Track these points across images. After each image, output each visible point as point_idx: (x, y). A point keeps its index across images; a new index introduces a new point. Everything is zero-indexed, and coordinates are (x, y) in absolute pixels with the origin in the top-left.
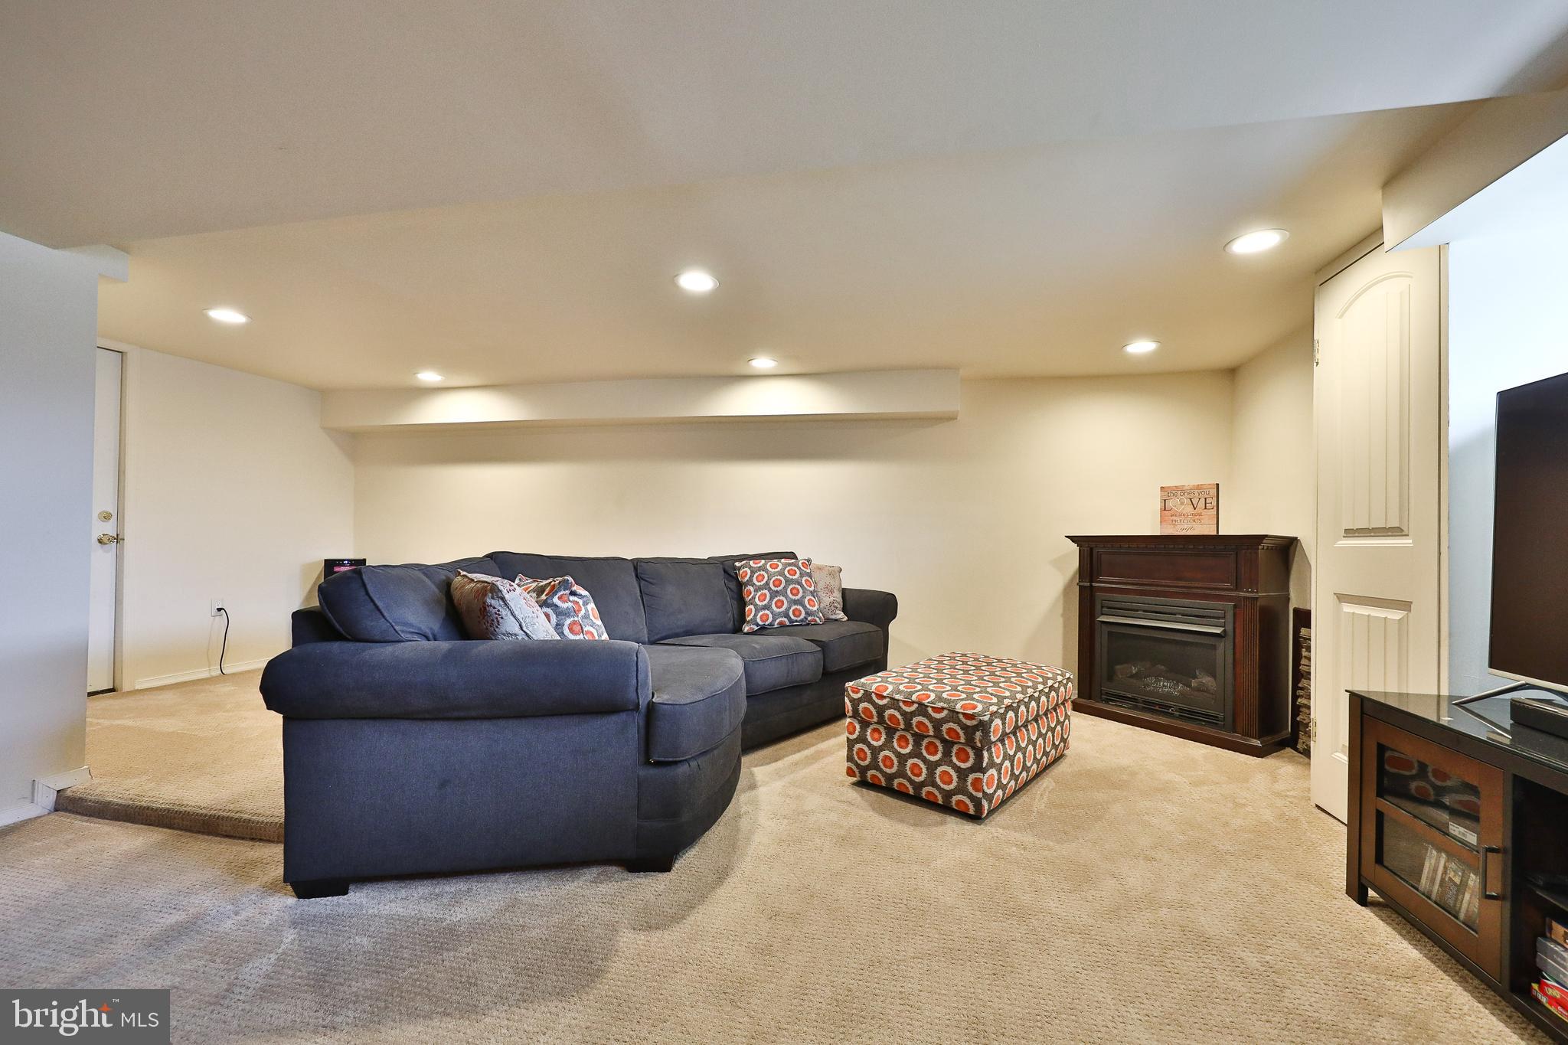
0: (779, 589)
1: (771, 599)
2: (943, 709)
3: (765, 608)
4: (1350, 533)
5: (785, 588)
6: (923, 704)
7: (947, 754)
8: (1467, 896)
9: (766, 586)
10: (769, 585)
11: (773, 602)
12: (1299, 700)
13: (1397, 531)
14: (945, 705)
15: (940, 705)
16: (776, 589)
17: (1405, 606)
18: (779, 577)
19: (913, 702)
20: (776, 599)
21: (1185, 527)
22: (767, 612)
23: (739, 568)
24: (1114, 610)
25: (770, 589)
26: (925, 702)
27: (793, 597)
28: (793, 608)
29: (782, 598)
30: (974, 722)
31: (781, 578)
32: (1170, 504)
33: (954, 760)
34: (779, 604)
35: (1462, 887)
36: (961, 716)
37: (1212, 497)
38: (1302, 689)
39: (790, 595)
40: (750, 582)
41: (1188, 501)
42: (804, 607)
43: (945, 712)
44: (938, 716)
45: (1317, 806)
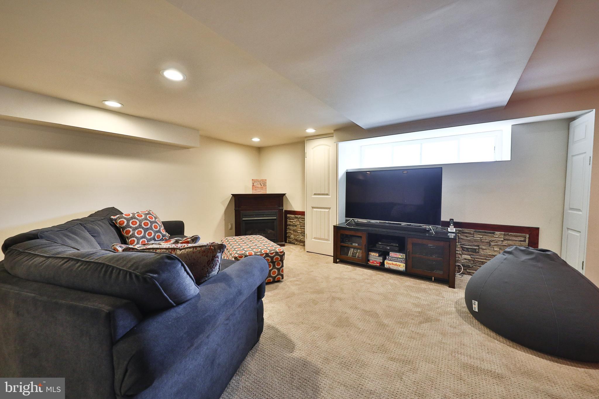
0: (148, 227)
1: (145, 232)
2: (274, 252)
3: (142, 237)
4: (315, 194)
5: (151, 226)
6: (267, 253)
7: (274, 266)
8: (358, 254)
9: (140, 226)
10: (141, 226)
11: (147, 234)
12: (287, 231)
13: (327, 194)
14: (274, 251)
15: (272, 252)
16: (146, 227)
17: (330, 208)
18: (146, 221)
19: (264, 254)
20: (147, 232)
21: (259, 191)
22: (143, 239)
23: (116, 220)
24: (246, 216)
25: (143, 228)
26: (268, 252)
27: (156, 230)
28: (157, 235)
29: (150, 231)
30: (283, 253)
31: (147, 221)
32: (255, 184)
33: (276, 266)
34: (150, 234)
35: (356, 253)
36: (279, 253)
37: (263, 183)
38: (288, 228)
39: (154, 229)
40: (128, 226)
41: (259, 184)
42: (161, 233)
43: (274, 253)
44: (272, 255)
45: (307, 252)
